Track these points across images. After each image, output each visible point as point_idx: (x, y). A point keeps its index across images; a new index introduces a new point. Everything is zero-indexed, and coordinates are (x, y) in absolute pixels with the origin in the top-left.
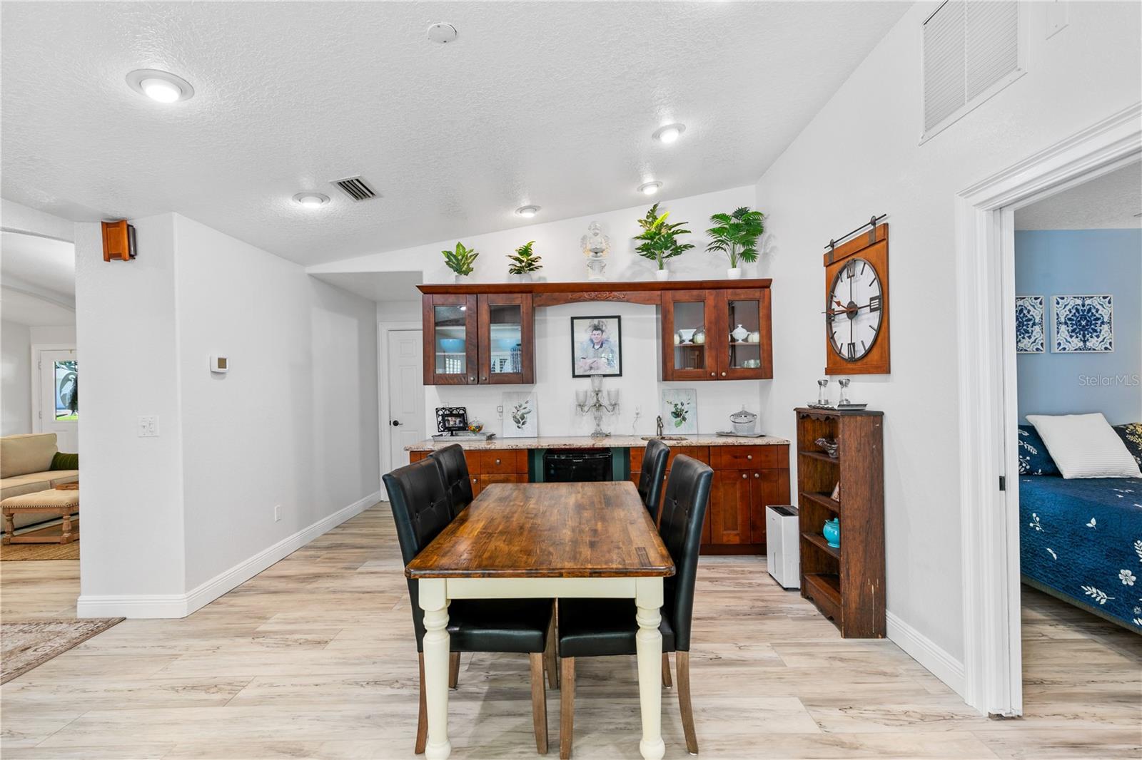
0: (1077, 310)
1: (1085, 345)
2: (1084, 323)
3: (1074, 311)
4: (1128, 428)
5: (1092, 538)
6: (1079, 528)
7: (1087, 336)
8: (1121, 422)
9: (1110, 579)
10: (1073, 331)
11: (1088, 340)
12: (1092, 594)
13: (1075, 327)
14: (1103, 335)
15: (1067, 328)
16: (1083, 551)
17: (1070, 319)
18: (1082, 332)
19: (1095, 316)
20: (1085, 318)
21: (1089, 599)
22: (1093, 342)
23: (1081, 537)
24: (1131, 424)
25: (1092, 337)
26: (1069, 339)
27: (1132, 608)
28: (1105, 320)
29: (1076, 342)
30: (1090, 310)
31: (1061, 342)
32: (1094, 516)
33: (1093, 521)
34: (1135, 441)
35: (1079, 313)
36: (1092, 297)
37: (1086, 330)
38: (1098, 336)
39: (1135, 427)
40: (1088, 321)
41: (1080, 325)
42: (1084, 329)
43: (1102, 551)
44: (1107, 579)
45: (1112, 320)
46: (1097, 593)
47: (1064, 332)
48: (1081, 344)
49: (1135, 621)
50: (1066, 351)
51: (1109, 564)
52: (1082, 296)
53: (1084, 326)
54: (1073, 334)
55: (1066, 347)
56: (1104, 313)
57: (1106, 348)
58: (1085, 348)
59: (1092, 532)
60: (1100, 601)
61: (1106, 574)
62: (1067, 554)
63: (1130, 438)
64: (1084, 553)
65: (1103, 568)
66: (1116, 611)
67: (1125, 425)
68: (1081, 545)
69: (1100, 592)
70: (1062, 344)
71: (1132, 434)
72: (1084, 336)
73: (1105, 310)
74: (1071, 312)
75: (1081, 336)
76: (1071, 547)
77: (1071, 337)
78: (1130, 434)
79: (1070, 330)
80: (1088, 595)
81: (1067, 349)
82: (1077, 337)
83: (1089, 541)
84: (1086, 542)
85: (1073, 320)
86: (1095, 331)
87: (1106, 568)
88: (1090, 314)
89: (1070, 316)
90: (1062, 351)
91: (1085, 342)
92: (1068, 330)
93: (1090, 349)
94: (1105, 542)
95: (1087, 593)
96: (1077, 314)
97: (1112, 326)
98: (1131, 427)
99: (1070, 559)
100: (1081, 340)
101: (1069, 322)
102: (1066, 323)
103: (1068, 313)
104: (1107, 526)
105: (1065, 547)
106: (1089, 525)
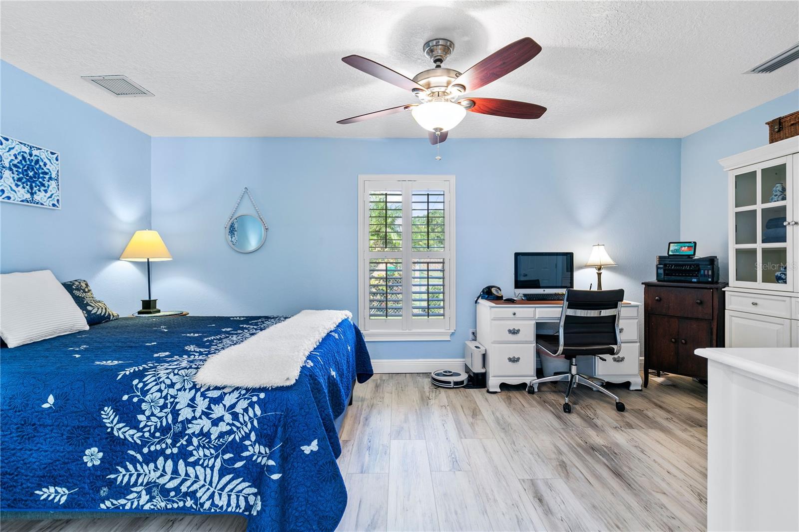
0: (24, 158)
1: (33, 198)
2: (31, 174)
3: (20, 158)
4: (74, 284)
5: (49, 422)
6: (32, 413)
7: (35, 189)
8: (68, 279)
9: (73, 467)
10: (19, 180)
11: (36, 193)
12: (49, 496)
13: (21, 175)
14: (51, 191)
15: (12, 175)
16: (37, 443)
17: (15, 166)
18: (29, 183)
19: (43, 169)
20: (33, 170)
21: (45, 505)
22: (40, 196)
23: (33, 425)
24: (76, 281)
25: (39, 191)
26: (14, 188)
27: (98, 491)
28: (53, 176)
29: (22, 193)
30: (37, 162)
31: (5, 189)
32: (51, 392)
33: (51, 399)
34: (80, 296)
35: (26, 162)
36: (40, 149)
37: (34, 182)
38: (46, 191)
39: (80, 283)
40: (35, 173)
41: (27, 175)
42: (31, 180)
43: (62, 435)
44: (69, 469)
45: (59, 177)
46: (56, 492)
47: (7, 178)
48: (28, 196)
49: (102, 506)
50: (11, 201)
51: (71, 448)
52: (30, 144)
53: (31, 177)
54: (19, 183)
55: (11, 196)
56: (52, 168)
57: (54, 205)
58: (32, 201)
59: (48, 415)
60: (59, 500)
61: (68, 463)
62: (14, 455)
63: (76, 293)
64: (39, 445)
65: (65, 456)
66: (79, 505)
67: (71, 282)
68: (35, 436)
69: (59, 489)
70: (6, 192)
71: (78, 289)
72: (31, 188)
73: (52, 166)
74: (16, 158)
75: (28, 187)
76: (20, 443)
77: (17, 186)
78: (76, 289)
79: (15, 178)
80: (44, 500)
81: (12, 198)
82: (24, 188)
83: (45, 426)
84: (41, 430)
85: (19, 167)
86: (43, 185)
87: (67, 456)
88: (38, 166)
89: (16, 162)
90: (6, 200)
91: (32, 194)
92: (13, 178)
93: (37, 203)
94: (66, 422)
95: (42, 498)
96: (23, 162)
97: (59, 183)
98: (77, 283)
99: (18, 461)
100: (28, 191)
101: (15, 169)
102: (11, 169)
103: (14, 158)
104: (68, 400)
105: (12, 446)
106: (46, 406)
